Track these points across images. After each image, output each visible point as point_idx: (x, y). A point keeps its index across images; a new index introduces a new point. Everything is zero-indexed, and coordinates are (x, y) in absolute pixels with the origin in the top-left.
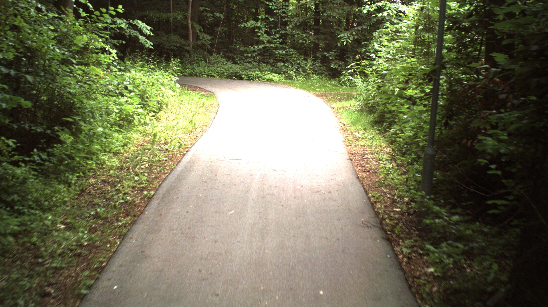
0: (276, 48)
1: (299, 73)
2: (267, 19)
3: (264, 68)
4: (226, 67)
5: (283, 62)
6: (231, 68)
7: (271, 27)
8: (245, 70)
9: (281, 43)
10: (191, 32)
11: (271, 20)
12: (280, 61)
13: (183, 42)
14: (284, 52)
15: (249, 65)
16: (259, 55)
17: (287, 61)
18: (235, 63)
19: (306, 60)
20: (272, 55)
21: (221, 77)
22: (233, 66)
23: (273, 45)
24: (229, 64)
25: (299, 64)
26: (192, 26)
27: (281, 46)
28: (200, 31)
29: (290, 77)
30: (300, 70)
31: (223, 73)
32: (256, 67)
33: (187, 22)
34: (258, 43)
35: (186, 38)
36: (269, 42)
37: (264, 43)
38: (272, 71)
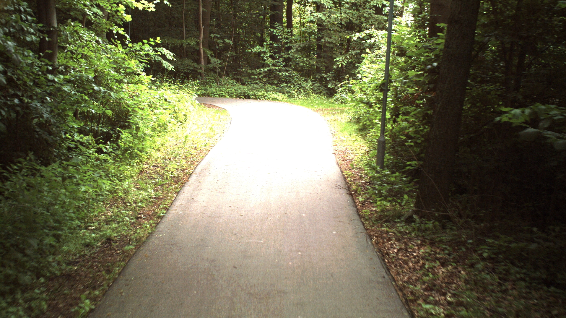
0: (280, 71)
1: (300, 93)
2: (272, 44)
3: (270, 89)
4: (235, 88)
5: (286, 83)
6: (240, 88)
7: (275, 52)
8: (252, 90)
9: (284, 66)
10: (202, 57)
11: (275, 45)
12: (283, 82)
13: (196, 65)
14: (287, 74)
15: (256, 86)
16: (264, 77)
17: (290, 82)
18: (243, 84)
19: (306, 80)
20: (276, 77)
21: (231, 97)
22: (242, 87)
23: (277, 68)
24: (238, 85)
25: (300, 84)
26: (204, 51)
27: (284, 68)
28: (212, 56)
29: (292, 96)
30: (301, 89)
31: (233, 93)
32: (262, 88)
33: (199, 48)
34: (264, 66)
35: (198, 61)
36: (274, 65)
37: (269, 66)
38: (276, 91)
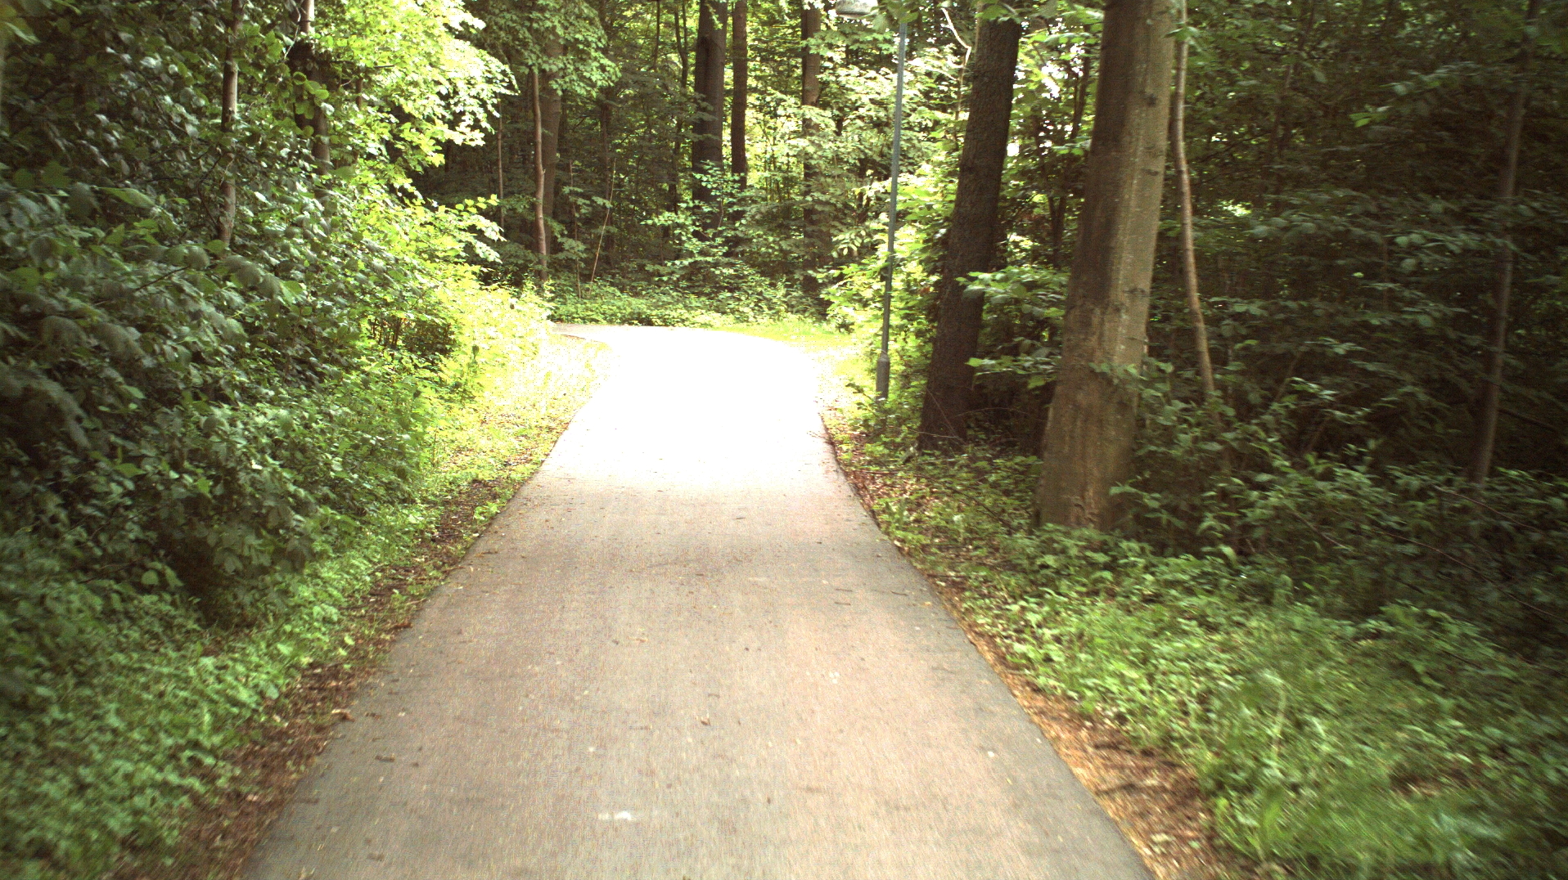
0: (716, 265)
1: (761, 311)
2: (699, 207)
3: (694, 304)
4: (620, 304)
5: (731, 291)
6: (630, 304)
7: (707, 224)
8: (657, 307)
9: (726, 255)
10: (543, 236)
11: (706, 209)
12: (724, 288)
13: (531, 256)
14: (731, 271)
15: (665, 298)
16: (682, 277)
17: (738, 289)
18: (637, 295)
19: (773, 285)
20: (709, 278)
21: (611, 322)
22: (634, 301)
23: (709, 259)
24: (625, 296)
25: (760, 294)
26: (546, 225)
27: (726, 260)
28: (563, 235)
29: (742, 319)
30: (763, 304)
31: (614, 315)
32: (678, 301)
33: (536, 216)
34: (678, 255)
35: (534, 247)
36: (702, 253)
37: (691, 254)
38: (709, 308)
